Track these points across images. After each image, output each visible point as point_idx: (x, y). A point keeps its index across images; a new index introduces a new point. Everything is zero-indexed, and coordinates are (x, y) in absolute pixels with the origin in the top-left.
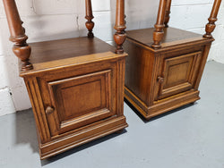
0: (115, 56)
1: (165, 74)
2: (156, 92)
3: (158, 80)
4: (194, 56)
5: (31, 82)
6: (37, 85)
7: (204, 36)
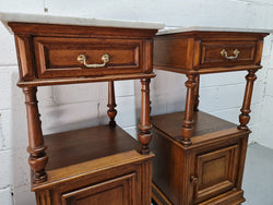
0: (141, 158)
1: (199, 172)
2: (190, 195)
3: (191, 180)
4: (230, 151)
5: (43, 196)
6: (49, 199)
7: (239, 128)
